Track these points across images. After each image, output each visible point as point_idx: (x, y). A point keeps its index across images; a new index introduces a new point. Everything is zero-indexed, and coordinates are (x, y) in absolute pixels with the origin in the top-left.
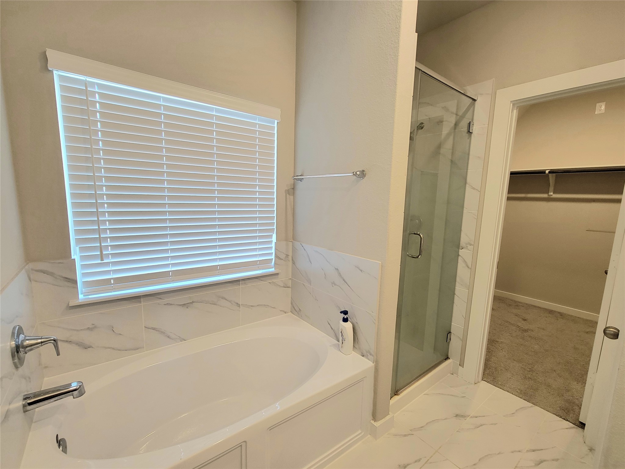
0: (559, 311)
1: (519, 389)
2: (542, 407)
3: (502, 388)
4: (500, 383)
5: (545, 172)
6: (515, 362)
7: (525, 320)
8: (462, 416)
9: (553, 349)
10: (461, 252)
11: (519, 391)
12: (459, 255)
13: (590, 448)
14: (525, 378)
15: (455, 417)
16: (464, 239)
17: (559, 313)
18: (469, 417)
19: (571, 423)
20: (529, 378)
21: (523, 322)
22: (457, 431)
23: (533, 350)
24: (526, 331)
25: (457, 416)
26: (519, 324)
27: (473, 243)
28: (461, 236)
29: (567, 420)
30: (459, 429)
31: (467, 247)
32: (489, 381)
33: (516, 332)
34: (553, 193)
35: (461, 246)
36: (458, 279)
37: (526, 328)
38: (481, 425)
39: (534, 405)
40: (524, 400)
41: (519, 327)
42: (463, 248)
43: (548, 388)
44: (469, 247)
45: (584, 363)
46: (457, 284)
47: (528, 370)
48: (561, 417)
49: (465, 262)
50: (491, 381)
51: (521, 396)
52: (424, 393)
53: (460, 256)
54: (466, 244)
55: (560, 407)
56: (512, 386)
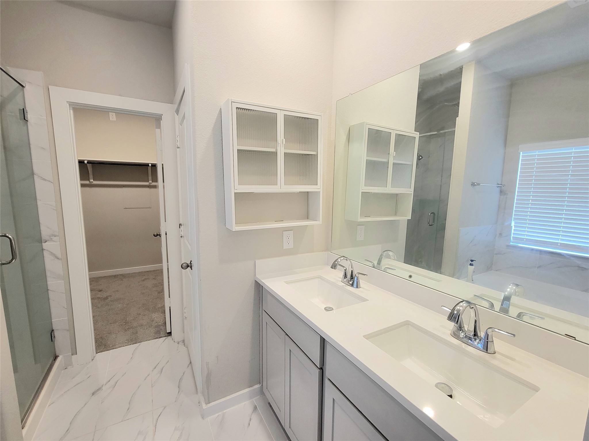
0: (121, 273)
1: (126, 340)
2: (145, 340)
3: (115, 348)
4: (111, 346)
5: (84, 161)
6: (112, 324)
7: (101, 291)
8: (98, 390)
9: (131, 301)
10: (45, 245)
11: (127, 342)
12: (43, 249)
13: (177, 343)
14: (126, 330)
15: (93, 396)
16: (45, 232)
17: (121, 275)
18: (104, 386)
19: (163, 337)
20: (128, 328)
21: (99, 293)
22: (102, 403)
23: (119, 309)
24: (106, 298)
25: (93, 394)
26: (99, 296)
27: (58, 234)
28: (41, 229)
29: (161, 337)
30: (102, 400)
31: (52, 239)
32: (102, 350)
33: (99, 303)
34: (93, 180)
35: (44, 240)
36: (48, 274)
37: (105, 296)
38: (116, 383)
39: (140, 343)
40: (133, 344)
41: (99, 298)
42: (46, 241)
43: (142, 327)
44: (54, 239)
45: (152, 300)
46: (49, 279)
47: (124, 324)
48: (157, 338)
49: (52, 254)
50: (103, 349)
51: (130, 343)
52: (47, 406)
53: (45, 250)
54: (50, 236)
55: (154, 333)
56: (121, 341)
